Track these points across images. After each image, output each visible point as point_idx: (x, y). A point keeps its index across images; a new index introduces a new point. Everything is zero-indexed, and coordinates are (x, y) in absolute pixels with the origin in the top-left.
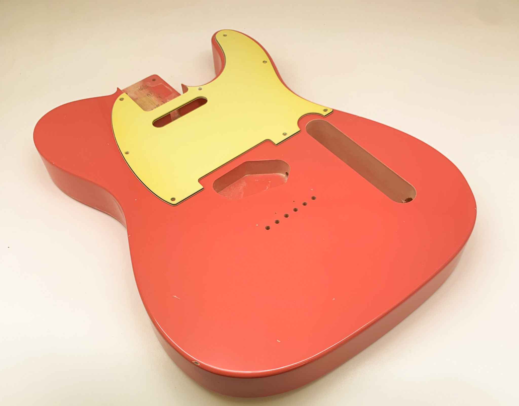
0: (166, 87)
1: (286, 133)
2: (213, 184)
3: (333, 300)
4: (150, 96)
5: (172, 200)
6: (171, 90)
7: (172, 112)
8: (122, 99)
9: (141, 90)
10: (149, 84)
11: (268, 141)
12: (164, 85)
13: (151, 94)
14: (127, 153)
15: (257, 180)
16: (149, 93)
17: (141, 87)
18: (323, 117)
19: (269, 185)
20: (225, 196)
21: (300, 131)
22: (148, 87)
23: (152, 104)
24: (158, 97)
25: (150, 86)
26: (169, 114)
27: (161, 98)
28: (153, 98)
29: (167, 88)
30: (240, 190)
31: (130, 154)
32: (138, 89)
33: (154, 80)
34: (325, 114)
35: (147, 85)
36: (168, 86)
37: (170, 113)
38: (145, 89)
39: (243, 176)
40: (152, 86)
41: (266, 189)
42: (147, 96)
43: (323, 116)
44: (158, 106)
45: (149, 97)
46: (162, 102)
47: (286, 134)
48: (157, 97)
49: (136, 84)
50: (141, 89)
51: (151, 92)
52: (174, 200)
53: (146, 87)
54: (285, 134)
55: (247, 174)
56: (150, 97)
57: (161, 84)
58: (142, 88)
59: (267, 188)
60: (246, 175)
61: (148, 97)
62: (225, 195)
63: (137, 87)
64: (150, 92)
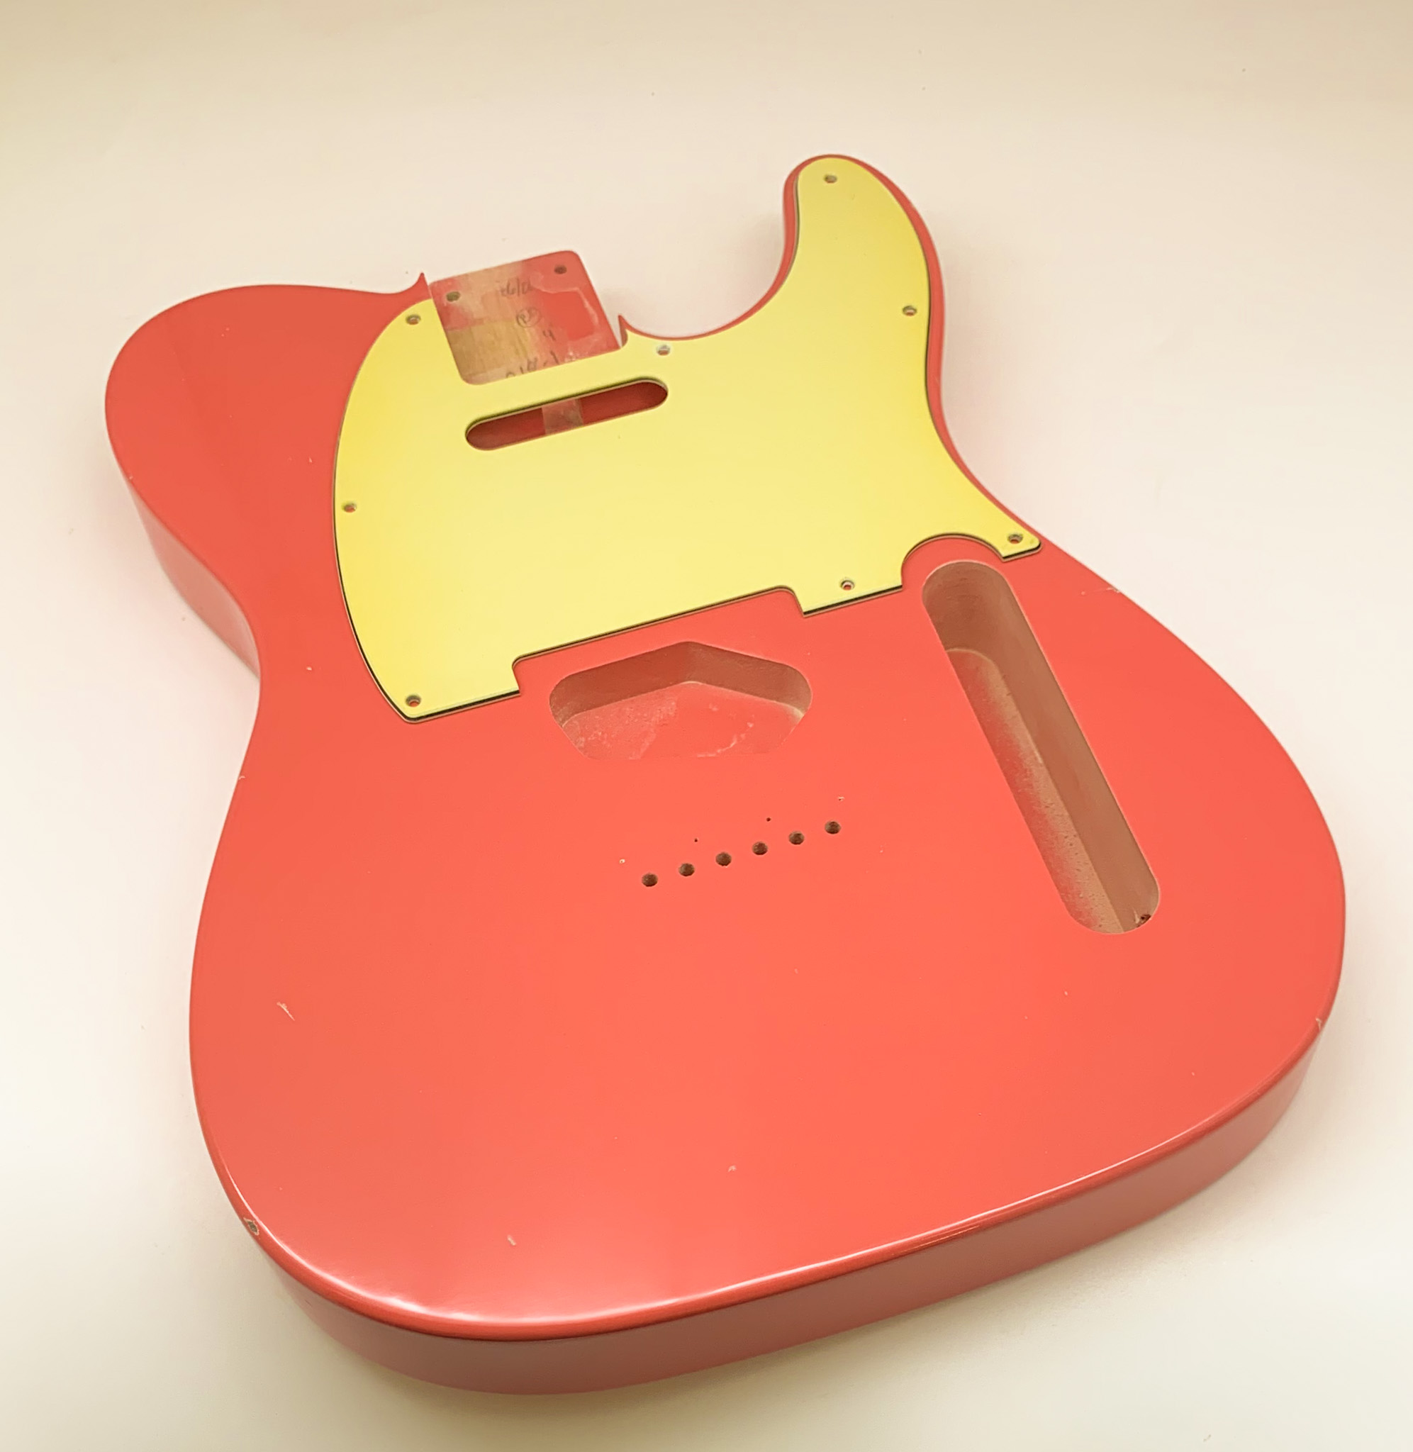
0: (587, 304)
1: (853, 583)
2: (557, 685)
3: (730, 1170)
4: (525, 322)
5: (412, 701)
6: (596, 320)
7: (549, 405)
8: (413, 320)
9: (505, 293)
10: (539, 281)
11: (783, 594)
12: (583, 296)
13: (530, 317)
14: (349, 508)
15: (715, 709)
16: (526, 313)
17: (508, 286)
18: (1000, 559)
19: (743, 736)
20: (596, 729)
21: (900, 587)
22: (530, 288)
23: (517, 352)
24: (548, 333)
25: (538, 287)
26: (539, 407)
27: (554, 339)
28: (529, 335)
29: (585, 310)
30: (648, 723)
31: (358, 510)
32: (499, 289)
33: (560, 270)
34: (1006, 549)
35: (532, 284)
36: (592, 304)
37: (543, 406)
38: (519, 295)
39: (677, 682)
40: (544, 290)
41: (729, 745)
42: (515, 320)
43: (1000, 555)
44: (532, 367)
45: (519, 324)
46: (552, 353)
47: (852, 586)
48: (544, 332)
49: (500, 267)
50: (507, 291)
51: (533, 311)
52: (418, 703)
53: (526, 287)
54: (847, 586)
55: (694, 680)
56: (523, 324)
57: (576, 289)
58: (511, 288)
59: (732, 745)
60: (690, 680)
61: (516, 324)
62: (597, 726)
63: (497, 282)
64: (529, 311)
